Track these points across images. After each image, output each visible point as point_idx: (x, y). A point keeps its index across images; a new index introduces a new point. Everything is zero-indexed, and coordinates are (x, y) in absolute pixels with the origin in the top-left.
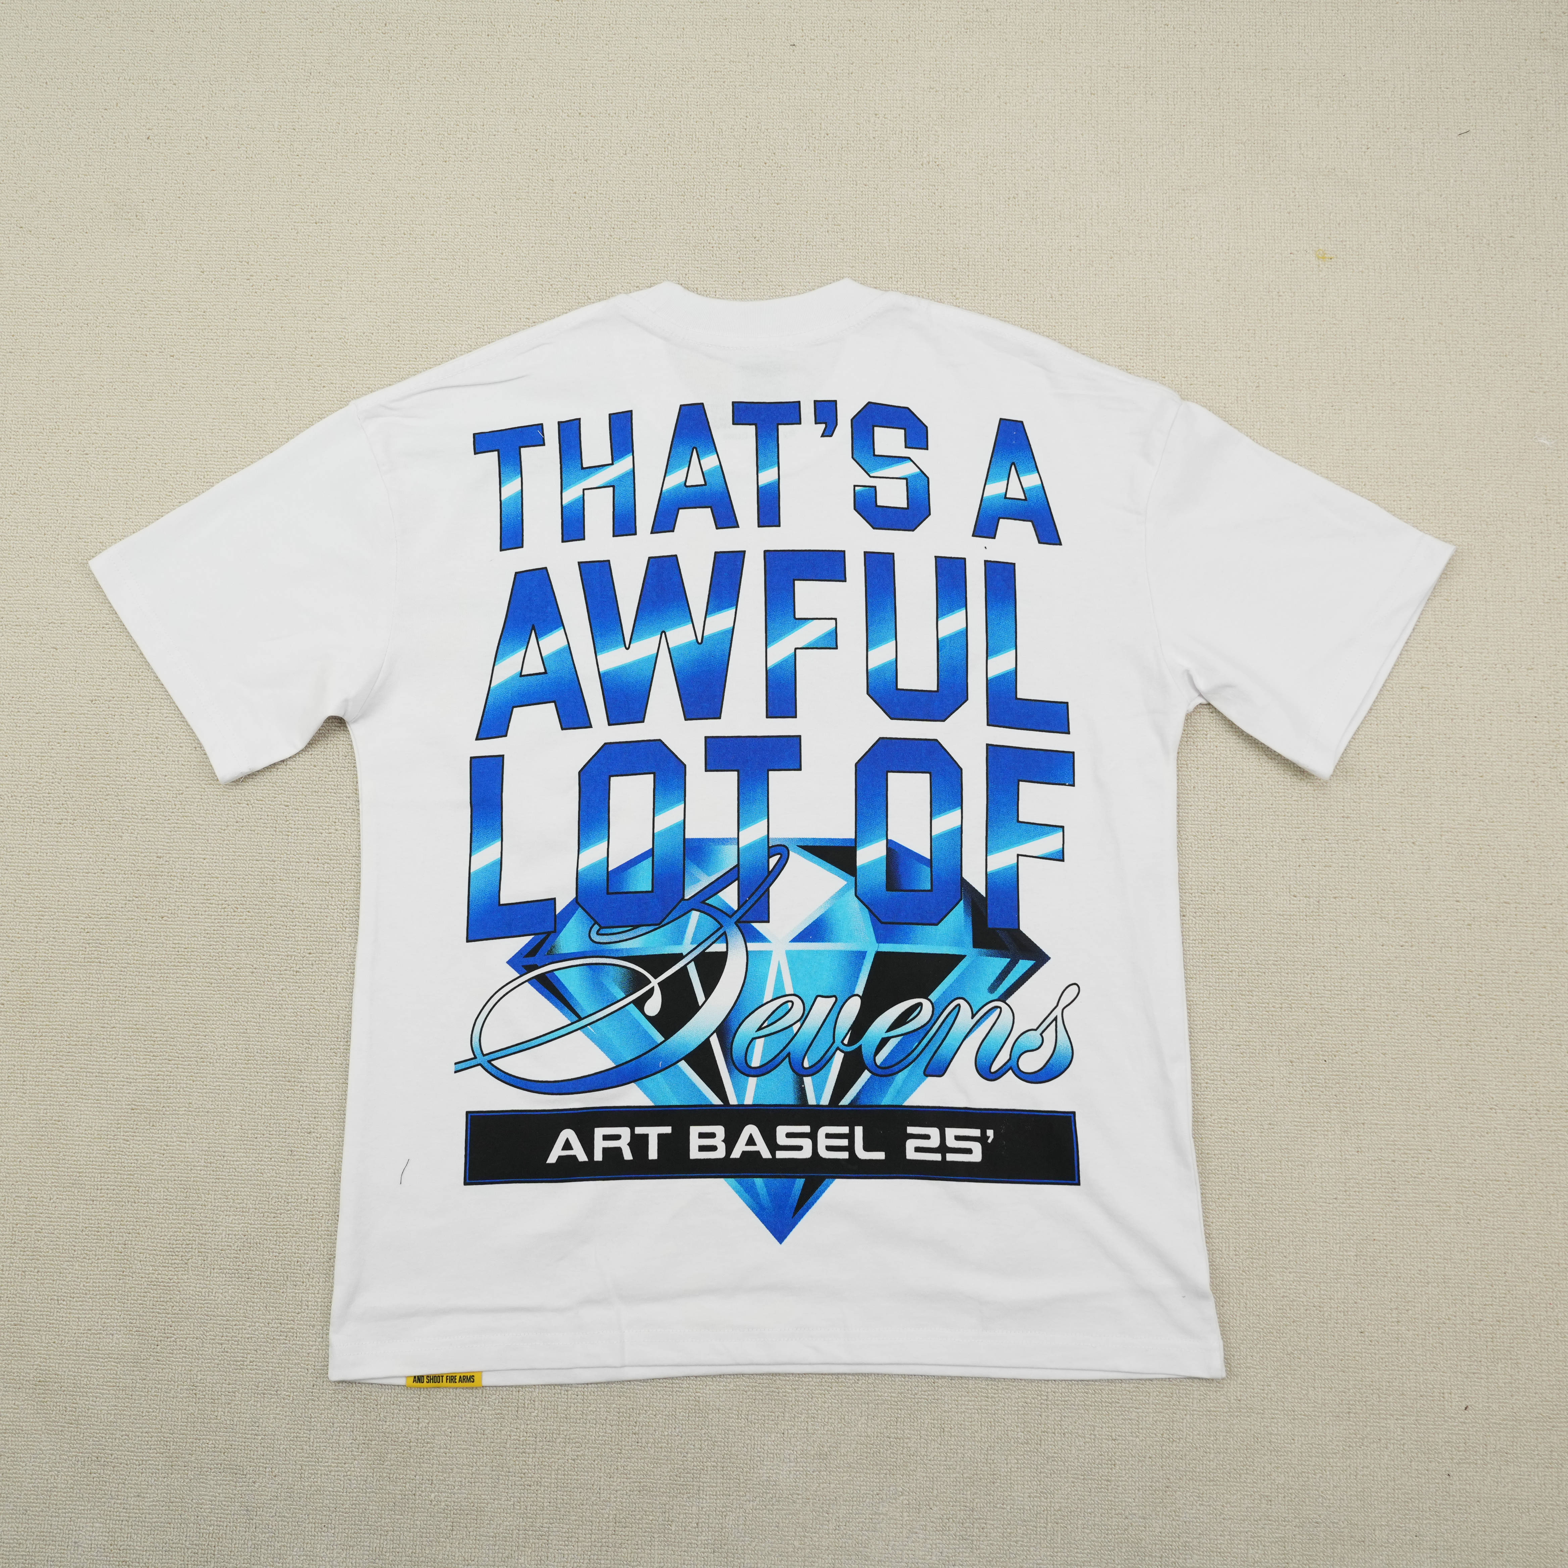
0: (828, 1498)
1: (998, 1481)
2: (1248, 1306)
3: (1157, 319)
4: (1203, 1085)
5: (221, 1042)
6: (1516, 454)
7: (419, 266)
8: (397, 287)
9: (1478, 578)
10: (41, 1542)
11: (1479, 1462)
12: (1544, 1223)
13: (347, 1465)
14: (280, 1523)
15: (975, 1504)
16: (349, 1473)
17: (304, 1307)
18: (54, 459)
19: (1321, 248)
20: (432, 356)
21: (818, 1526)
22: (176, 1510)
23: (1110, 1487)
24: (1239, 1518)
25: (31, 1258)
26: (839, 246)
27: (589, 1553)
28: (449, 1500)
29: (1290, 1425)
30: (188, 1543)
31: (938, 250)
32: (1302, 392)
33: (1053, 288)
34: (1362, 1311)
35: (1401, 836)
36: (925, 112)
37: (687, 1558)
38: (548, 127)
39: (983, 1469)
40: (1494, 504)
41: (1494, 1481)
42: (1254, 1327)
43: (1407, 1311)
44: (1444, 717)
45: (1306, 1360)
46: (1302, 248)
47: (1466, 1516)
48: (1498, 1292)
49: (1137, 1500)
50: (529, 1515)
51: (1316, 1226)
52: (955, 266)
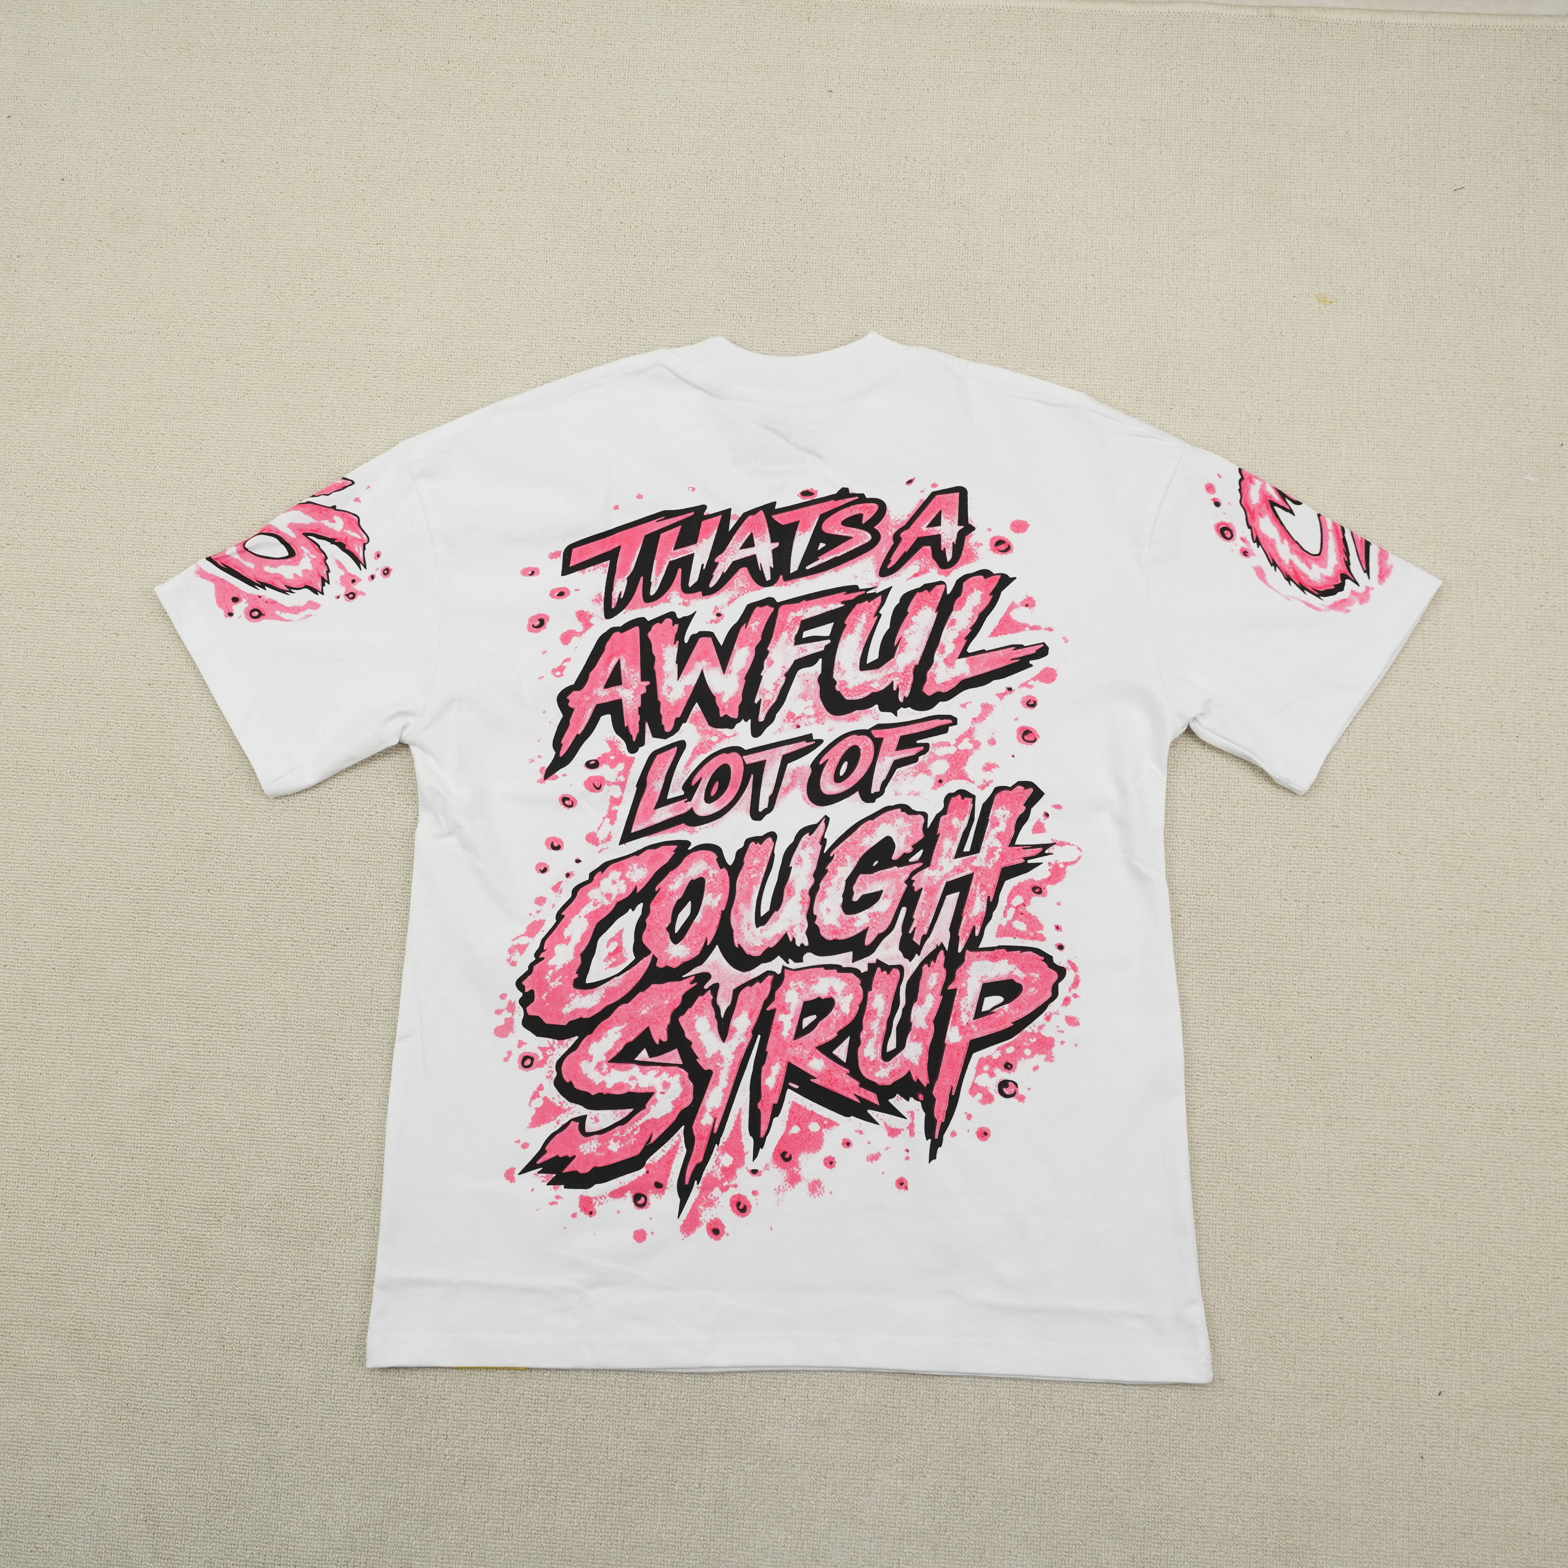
0: (826, 1463)
1: (990, 1451)
4: (1194, 1077)
5: (260, 1011)
6: (1503, 490)
9: (1465, 604)
10: (70, 1485)
11: (1451, 1446)
12: (1518, 1218)
13: (366, 1419)
14: (300, 1472)
15: (966, 1473)
16: (367, 1426)
17: (330, 1266)
19: (1322, 292)
21: (815, 1490)
22: (201, 1457)
23: (1097, 1461)
24: (1220, 1494)
25: (71, 1211)
27: (595, 1510)
28: (463, 1454)
30: (211, 1489)
31: (961, 285)
33: (1069, 323)
34: (1342, 1298)
35: (1387, 846)
37: (689, 1517)
38: (598, 161)
39: (975, 1439)
40: (1481, 536)
41: (1465, 1465)
42: (1238, 1310)
43: (1385, 1298)
44: (1430, 734)
45: (1287, 1344)
47: (1438, 1497)
48: (1472, 1282)
49: (1122, 1473)
50: (539, 1472)
51: (1299, 1215)
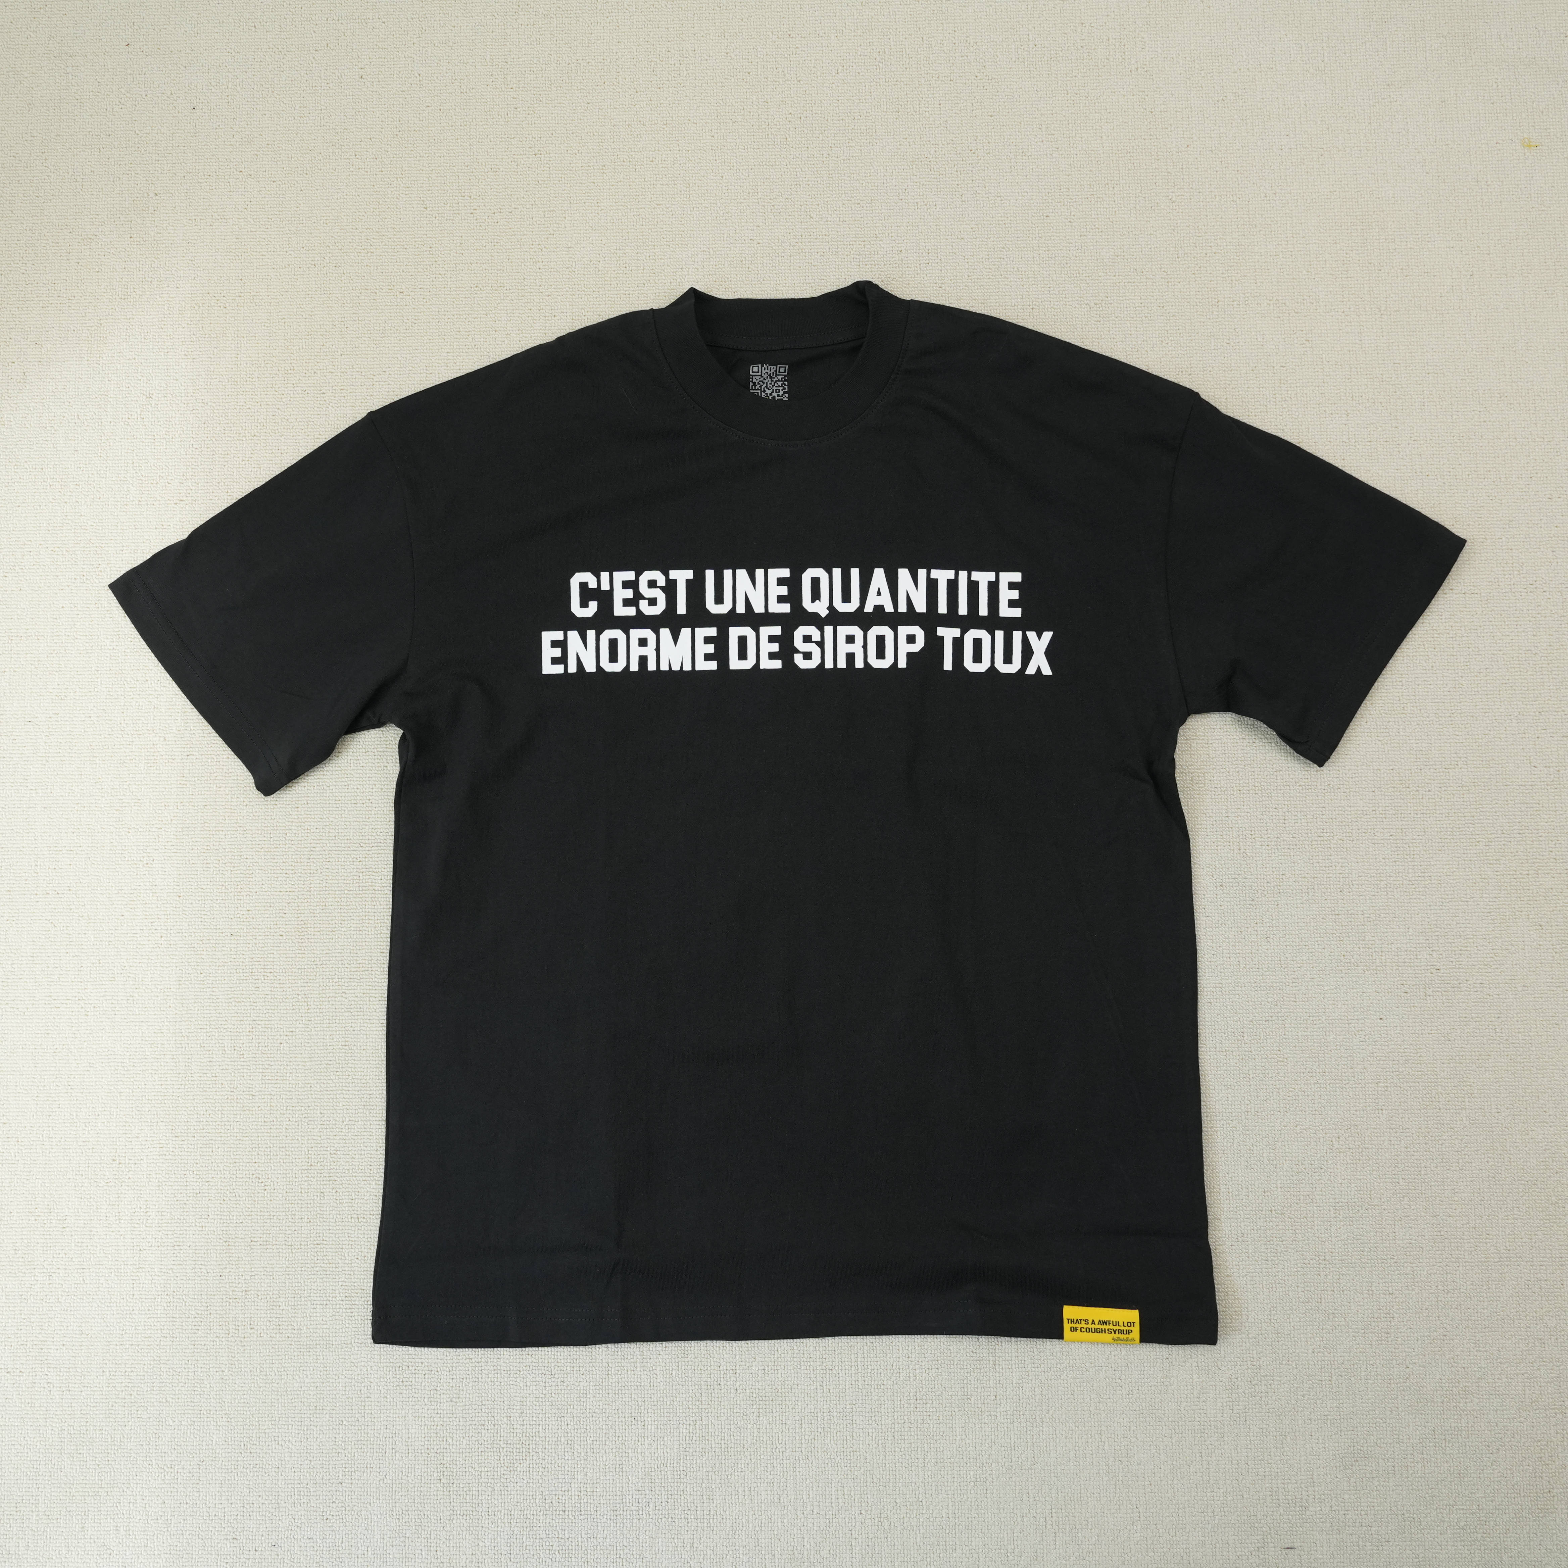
2: (1512, 1160)
3: (1370, 213)
7: (640, 193)
8: (620, 214)
18: (292, 399)
20: (660, 281)
26: (1054, 155)
29: (1558, 1271)
32: (1515, 278)
36: (1131, 20)
46: (1507, 138)
52: (1169, 171)
